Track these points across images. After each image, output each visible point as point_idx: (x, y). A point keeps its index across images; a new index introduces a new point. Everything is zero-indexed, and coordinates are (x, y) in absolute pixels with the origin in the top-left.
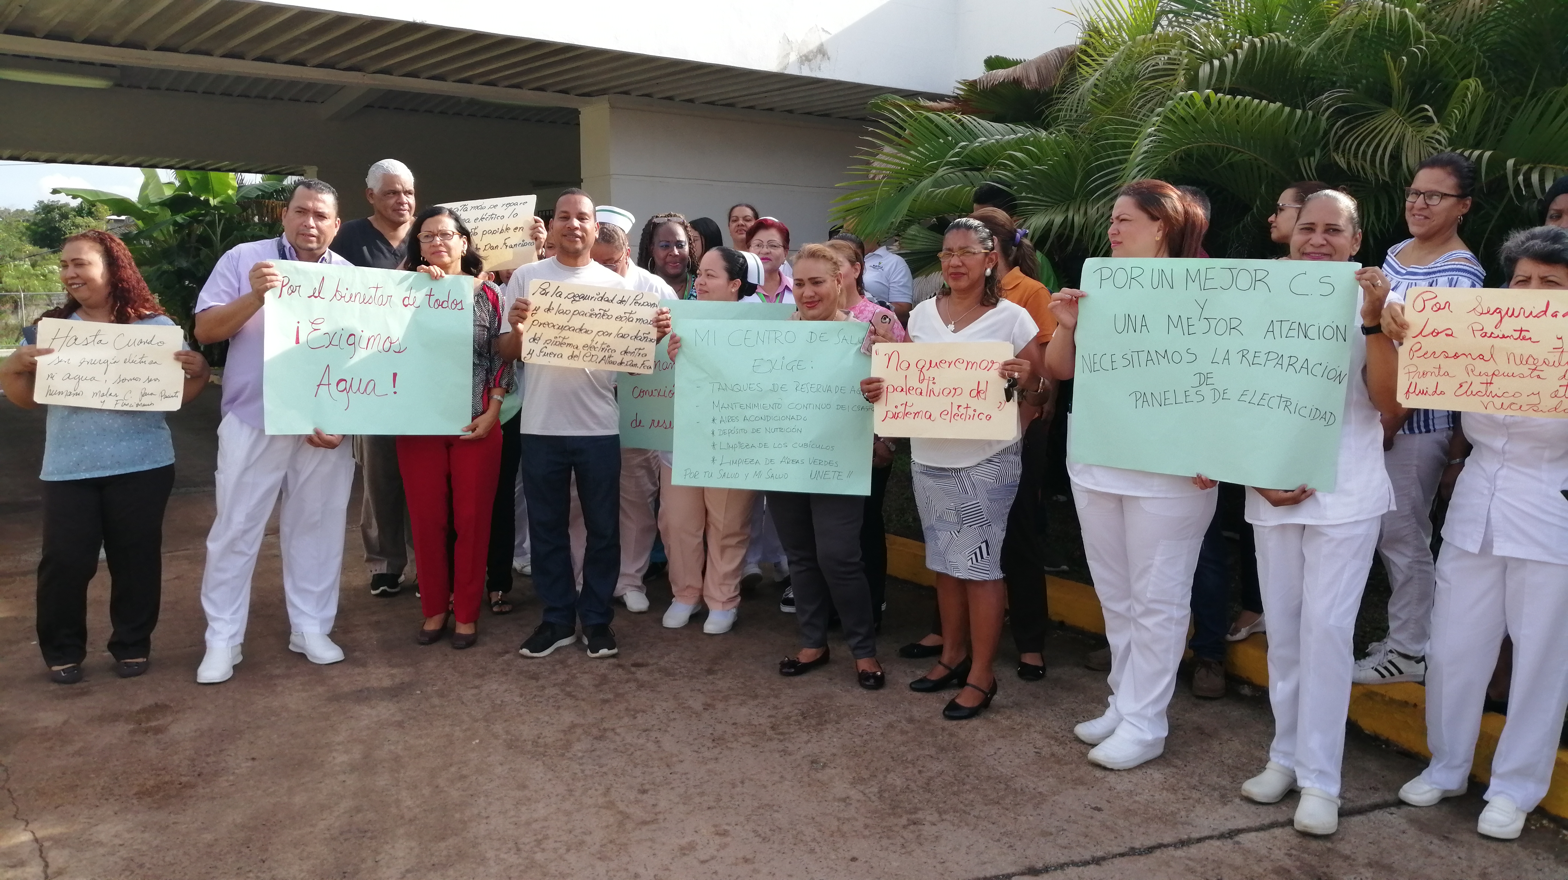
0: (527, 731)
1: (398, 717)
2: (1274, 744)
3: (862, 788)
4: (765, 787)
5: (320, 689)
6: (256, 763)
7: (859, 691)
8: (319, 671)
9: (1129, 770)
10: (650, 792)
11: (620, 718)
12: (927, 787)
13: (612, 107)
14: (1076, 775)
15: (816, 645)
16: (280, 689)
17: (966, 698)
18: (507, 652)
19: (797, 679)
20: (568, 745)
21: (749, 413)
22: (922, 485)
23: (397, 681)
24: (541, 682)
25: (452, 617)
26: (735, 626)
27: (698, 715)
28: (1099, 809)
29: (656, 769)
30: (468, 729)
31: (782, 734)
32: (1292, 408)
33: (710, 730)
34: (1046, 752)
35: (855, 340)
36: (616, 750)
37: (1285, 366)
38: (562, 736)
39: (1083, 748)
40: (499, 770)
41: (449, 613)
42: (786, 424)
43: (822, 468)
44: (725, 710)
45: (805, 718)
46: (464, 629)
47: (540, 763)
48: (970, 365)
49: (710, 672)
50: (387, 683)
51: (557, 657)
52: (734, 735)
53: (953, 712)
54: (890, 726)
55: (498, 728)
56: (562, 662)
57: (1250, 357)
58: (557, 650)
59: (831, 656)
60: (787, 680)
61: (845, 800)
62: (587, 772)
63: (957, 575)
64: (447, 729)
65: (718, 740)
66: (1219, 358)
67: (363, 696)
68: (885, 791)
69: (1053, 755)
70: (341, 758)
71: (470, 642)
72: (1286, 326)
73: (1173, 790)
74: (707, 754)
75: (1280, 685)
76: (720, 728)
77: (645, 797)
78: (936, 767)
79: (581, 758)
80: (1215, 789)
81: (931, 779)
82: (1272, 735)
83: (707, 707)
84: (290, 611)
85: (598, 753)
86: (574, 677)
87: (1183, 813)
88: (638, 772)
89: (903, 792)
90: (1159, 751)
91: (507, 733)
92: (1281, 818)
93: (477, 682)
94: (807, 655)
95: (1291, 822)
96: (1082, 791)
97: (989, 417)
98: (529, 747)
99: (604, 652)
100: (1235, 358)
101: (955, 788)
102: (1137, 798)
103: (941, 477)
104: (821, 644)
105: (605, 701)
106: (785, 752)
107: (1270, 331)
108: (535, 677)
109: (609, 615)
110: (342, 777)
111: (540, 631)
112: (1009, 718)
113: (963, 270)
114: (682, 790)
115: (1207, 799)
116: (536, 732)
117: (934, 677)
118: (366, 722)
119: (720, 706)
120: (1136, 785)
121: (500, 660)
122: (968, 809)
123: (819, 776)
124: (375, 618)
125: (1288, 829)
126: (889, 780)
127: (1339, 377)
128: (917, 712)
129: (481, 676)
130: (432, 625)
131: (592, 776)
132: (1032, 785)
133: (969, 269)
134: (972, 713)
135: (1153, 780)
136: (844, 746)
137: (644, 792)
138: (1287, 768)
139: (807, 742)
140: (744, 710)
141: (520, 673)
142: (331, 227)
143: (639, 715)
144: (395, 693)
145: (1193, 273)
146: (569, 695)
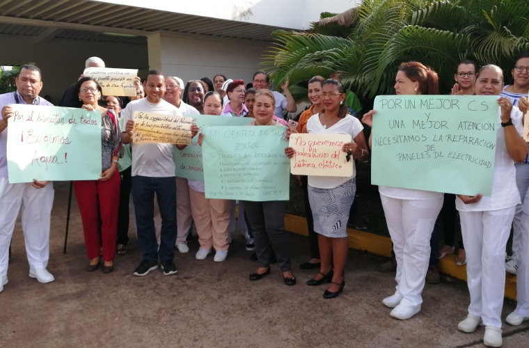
0: (140, 313)
1: (81, 308)
2: (471, 305)
3: (293, 334)
4: (250, 335)
5: (44, 295)
6: (16, 334)
7: (285, 286)
8: (43, 286)
9: (408, 319)
10: (199, 341)
11: (182, 304)
12: (322, 332)
13: (161, 35)
14: (385, 323)
15: (265, 266)
16: (25, 296)
17: (333, 289)
18: (128, 274)
19: (258, 281)
20: (159, 319)
21: (236, 167)
22: (312, 197)
23: (79, 290)
24: (144, 288)
25: (102, 258)
26: (228, 258)
27: (216, 301)
28: (399, 339)
29: (200, 329)
30: (113, 313)
31: (254, 309)
32: (472, 160)
33: (222, 309)
34: (370, 312)
35: (280, 134)
36: (181, 320)
37: (468, 141)
38: (155, 314)
39: (387, 310)
40: (129, 332)
41: (100, 256)
42: (251, 172)
43: (268, 190)
44: (228, 298)
45: (263, 301)
46: (108, 264)
47: (147, 328)
48: (332, 144)
49: (219, 280)
50: (74, 291)
51: (150, 275)
52: (233, 310)
53: (328, 295)
54: (301, 303)
55: (127, 311)
56: (153, 278)
57: (452, 138)
58: (150, 272)
59: (271, 270)
60: (253, 282)
61: (287, 340)
62: (169, 332)
63: (327, 235)
64: (103, 313)
65: (227, 313)
66: (437, 138)
67: (63, 298)
68: (304, 335)
69: (374, 313)
70: (55, 330)
71: (111, 270)
72: (467, 124)
73: (428, 328)
74: (223, 320)
75: (473, 280)
76: (227, 307)
77: (196, 343)
78: (324, 322)
79: (166, 325)
80: (446, 327)
81: (323, 328)
82: (470, 302)
83: (220, 297)
84: (29, 259)
85: (173, 322)
86: (159, 285)
87: (435, 339)
88: (192, 331)
89: (312, 335)
90: (419, 310)
91: (131, 314)
92: (477, 340)
93: (115, 289)
94: (261, 270)
95: (482, 341)
96: (390, 330)
97: (340, 167)
98: (141, 321)
99: (171, 272)
100: (445, 139)
101: (335, 332)
102: (414, 333)
103: (320, 192)
104: (267, 266)
105: (174, 296)
106: (257, 318)
107: (460, 126)
108: (141, 285)
109: (172, 255)
110: (56, 340)
111: (142, 264)
112: (352, 296)
113: (330, 102)
114: (213, 339)
115: (444, 332)
116: (144, 313)
117: (317, 279)
118: (66, 311)
119: (225, 296)
120: (412, 326)
121: (125, 278)
122: (342, 342)
123: (274, 328)
124: (67, 260)
125: (481, 345)
126: (305, 329)
127: (492, 146)
128: (312, 295)
129: (116, 286)
130: (94, 262)
131: (171, 334)
132: (368, 329)
133: (333, 102)
134: (335, 295)
135: (419, 324)
136: (282, 314)
137: (196, 341)
138: (477, 317)
139: (266, 312)
140: (236, 298)
141: (135, 284)
142: (38, 86)
143: (190, 302)
144: (78, 296)
145: (424, 101)
146: (157, 293)
